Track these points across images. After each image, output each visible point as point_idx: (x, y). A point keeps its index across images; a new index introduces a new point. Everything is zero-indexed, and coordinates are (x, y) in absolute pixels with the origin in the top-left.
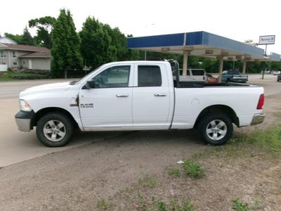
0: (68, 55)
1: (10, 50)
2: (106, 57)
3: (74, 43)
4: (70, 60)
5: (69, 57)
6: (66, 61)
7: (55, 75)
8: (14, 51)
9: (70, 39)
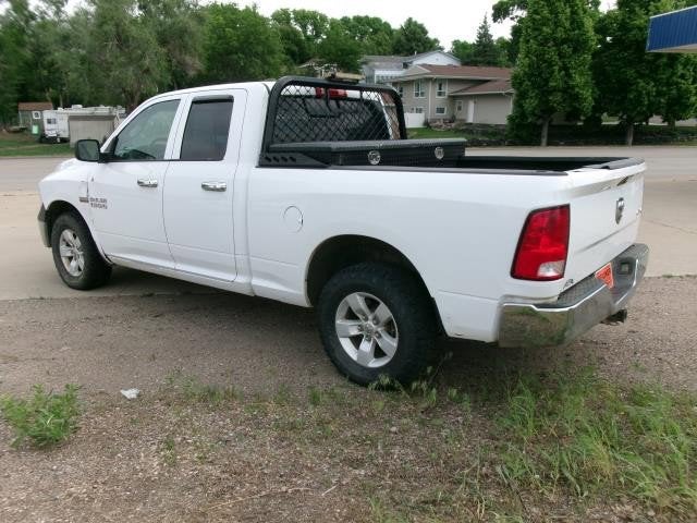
0: (552, 84)
1: (434, 81)
2: (668, 84)
3: (575, 50)
4: (556, 98)
5: (555, 90)
6: (548, 101)
7: (517, 136)
8: (440, 83)
9: (564, 41)
